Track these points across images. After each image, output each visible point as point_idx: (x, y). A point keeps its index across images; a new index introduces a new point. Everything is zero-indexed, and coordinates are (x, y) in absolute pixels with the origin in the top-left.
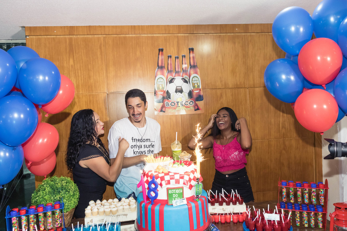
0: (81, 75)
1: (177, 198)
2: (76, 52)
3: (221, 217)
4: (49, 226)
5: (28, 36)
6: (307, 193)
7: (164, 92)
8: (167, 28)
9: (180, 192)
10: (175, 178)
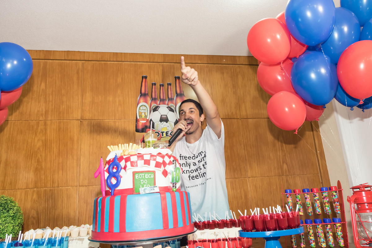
0: (52, 100)
1: (147, 185)
2: (49, 76)
6: (318, 200)
7: (147, 120)
9: (150, 177)
10: (145, 159)
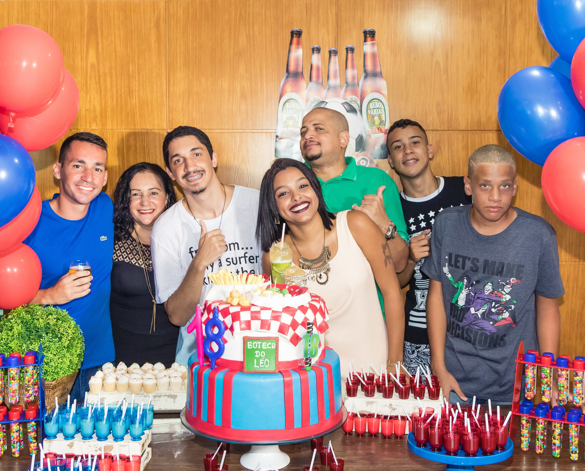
0: (111, 88)
1: (264, 359)
2: (102, 35)
3: (384, 423)
4: (13, 396)
9: (270, 348)
10: (262, 318)
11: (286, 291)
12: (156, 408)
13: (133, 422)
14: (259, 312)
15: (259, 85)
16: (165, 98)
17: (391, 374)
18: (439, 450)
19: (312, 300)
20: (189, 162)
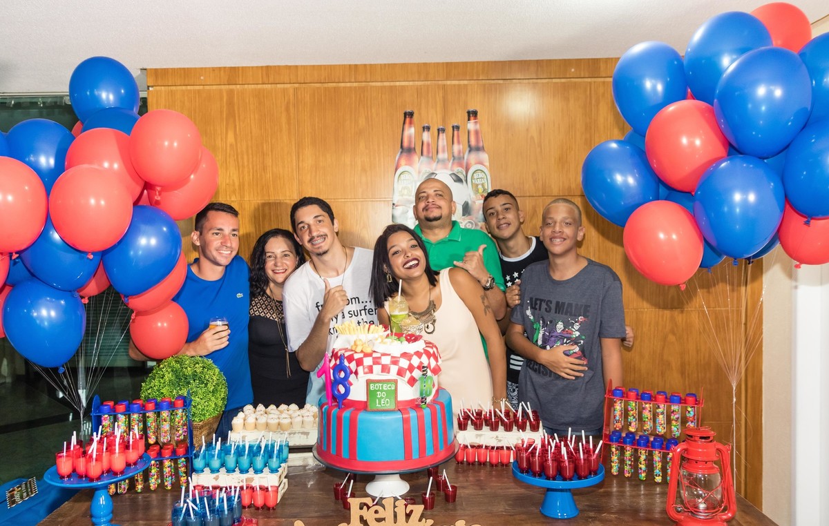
0: (248, 165)
3: (492, 453)
4: (165, 436)
5: (152, 87)
6: (662, 413)
8: (423, 70)
9: (390, 389)
10: (383, 363)
11: (403, 338)
12: (291, 444)
13: (271, 457)
14: (380, 358)
15: (377, 159)
16: (295, 172)
17: (497, 410)
18: (540, 476)
19: (427, 346)
20: (313, 228)
